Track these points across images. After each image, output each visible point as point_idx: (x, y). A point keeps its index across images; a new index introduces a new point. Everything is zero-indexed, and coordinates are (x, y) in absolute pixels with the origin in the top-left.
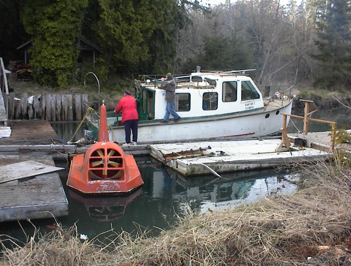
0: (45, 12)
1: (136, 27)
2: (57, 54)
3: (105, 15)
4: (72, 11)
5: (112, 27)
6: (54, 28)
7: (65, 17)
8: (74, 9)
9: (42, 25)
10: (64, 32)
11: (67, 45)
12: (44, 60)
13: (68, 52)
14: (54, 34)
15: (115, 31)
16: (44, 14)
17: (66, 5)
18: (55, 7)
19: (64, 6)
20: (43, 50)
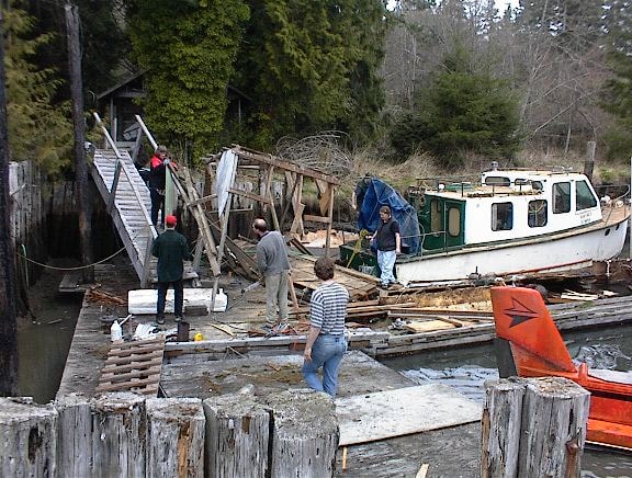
0: (178, 27)
1: (338, 55)
2: (198, 105)
3: (284, 33)
4: (227, 27)
5: (296, 56)
6: (196, 58)
7: (213, 37)
8: (230, 23)
9: (172, 52)
10: (213, 64)
11: (217, 89)
12: (173, 118)
13: (217, 103)
14: (195, 69)
15: (300, 64)
16: (176, 32)
17: (217, 15)
18: (196, 19)
19: (213, 17)
20: (170, 99)
